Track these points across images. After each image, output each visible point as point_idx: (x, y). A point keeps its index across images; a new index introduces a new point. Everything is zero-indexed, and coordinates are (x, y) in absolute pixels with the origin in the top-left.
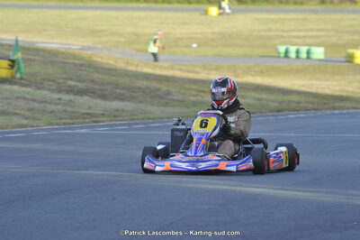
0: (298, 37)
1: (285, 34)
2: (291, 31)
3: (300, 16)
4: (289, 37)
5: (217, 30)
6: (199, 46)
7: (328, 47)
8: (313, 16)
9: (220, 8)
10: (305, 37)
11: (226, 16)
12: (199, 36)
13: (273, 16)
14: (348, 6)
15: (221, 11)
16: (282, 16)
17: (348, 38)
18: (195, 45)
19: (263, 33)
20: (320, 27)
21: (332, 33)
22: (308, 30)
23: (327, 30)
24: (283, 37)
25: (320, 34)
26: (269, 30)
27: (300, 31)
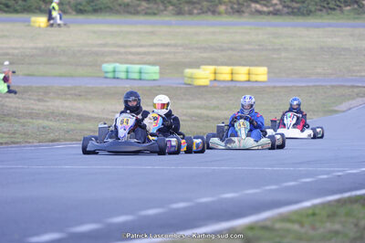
0: (138, 54)
1: (122, 50)
2: (132, 46)
3: (149, 29)
4: (125, 53)
5: (40, 44)
6: (11, 63)
7: (165, 66)
8: (165, 29)
9: (50, 18)
10: (145, 53)
11: (57, 28)
12: (16, 51)
13: (115, 28)
14: (210, 18)
15: (52, 22)
16: (125, 28)
17: (196, 55)
18: (7, 63)
19: (96, 49)
20: (167, 42)
21: (180, 49)
22: (151, 46)
23: (175, 46)
24: (118, 53)
25: (166, 50)
27: (141, 46)
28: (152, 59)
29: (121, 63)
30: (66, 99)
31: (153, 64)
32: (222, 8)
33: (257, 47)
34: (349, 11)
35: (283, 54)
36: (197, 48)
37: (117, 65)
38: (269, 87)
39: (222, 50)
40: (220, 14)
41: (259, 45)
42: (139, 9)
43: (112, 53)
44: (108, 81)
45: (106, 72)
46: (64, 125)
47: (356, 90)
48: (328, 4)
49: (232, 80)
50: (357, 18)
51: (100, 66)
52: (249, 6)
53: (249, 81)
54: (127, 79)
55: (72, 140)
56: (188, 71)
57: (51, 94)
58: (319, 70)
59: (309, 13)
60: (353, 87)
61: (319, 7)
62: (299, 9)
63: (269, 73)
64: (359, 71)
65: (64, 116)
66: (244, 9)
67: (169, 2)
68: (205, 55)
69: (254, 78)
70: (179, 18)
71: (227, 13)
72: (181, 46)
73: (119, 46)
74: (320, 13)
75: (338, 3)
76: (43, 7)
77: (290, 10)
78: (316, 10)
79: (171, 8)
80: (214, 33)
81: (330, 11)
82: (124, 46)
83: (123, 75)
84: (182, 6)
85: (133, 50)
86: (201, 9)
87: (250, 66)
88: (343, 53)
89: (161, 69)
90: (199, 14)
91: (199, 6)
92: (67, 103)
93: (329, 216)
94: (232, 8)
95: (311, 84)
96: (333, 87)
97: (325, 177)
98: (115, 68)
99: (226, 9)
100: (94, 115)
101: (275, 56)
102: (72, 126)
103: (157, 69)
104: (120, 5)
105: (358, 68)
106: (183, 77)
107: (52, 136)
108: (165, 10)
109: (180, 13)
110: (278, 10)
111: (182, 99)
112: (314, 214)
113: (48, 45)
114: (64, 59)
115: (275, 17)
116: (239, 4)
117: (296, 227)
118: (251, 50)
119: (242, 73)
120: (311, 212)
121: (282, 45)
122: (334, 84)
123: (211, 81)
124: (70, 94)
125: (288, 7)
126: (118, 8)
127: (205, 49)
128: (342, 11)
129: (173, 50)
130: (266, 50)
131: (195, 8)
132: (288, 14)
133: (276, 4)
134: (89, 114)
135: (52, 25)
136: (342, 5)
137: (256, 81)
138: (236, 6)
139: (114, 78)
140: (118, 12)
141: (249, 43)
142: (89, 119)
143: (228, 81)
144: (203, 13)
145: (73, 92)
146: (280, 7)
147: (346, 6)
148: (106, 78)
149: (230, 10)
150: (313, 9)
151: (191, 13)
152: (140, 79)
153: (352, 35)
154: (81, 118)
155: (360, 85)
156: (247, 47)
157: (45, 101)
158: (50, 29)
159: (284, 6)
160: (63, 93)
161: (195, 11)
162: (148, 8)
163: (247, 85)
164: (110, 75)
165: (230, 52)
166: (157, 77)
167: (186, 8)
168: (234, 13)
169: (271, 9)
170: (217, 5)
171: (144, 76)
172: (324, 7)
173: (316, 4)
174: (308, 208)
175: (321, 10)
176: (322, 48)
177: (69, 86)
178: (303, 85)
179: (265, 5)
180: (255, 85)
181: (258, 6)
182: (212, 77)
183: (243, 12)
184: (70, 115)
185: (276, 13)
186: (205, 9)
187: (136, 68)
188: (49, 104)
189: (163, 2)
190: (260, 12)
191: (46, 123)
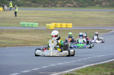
0: (31, 19)
1: (27, 18)
2: (30, 17)
3: (35, 11)
5: (1, 16)
7: (40, 23)
8: (40, 11)
10: (34, 19)
11: (6, 11)
13: (24, 11)
14: (54, 8)
15: (4, 9)
16: (28, 11)
17: (50, 20)
19: (18, 18)
21: (45, 18)
22: (36, 17)
23: (43, 17)
24: (25, 19)
25: (40, 18)
26: (21, 16)
27: (32, 17)
28: (36, 21)
29: (26, 22)
30: (9, 33)
31: (36, 22)
32: (58, 5)
33: (69, 17)
34: (98, 6)
35: (77, 19)
36: (50, 17)
37: (25, 23)
38: (73, 30)
39: (58, 18)
40: (57, 7)
41: (70, 17)
42: (32, 5)
43: (23, 19)
44: (22, 28)
45: (22, 25)
46: (8, 42)
47: (100, 31)
48: (91, 4)
49: (61, 28)
50: (100, 8)
51: (20, 23)
52: (66, 4)
53: (66, 28)
54: (28, 27)
55: (10, 46)
56: (47, 25)
57: (4, 32)
58: (88, 24)
59: (85, 7)
60: (99, 29)
61: (88, 5)
62: (82, 5)
63: (73, 25)
64: (101, 25)
65: (8, 39)
66: (65, 5)
67: (41, 3)
68: (53, 20)
69: (68, 27)
70: (45, 8)
71: (59, 6)
72: (45, 17)
73: (26, 17)
74: (88, 7)
75: (94, 3)
76: (2, 4)
77: (79, 6)
78: (87, 6)
79: (42, 5)
80: (55, 13)
81: (92, 6)
82: (27, 17)
83: (27, 26)
84: (45, 4)
85: (30, 18)
86: (51, 5)
87: (67, 23)
88: (96, 19)
89: (39, 24)
90: (51, 7)
91: (51, 4)
92: (9, 35)
93: (91, 71)
94: (61, 5)
95: (86, 29)
96: (93, 30)
97: (90, 58)
98: (24, 23)
99: (59, 5)
100: (17, 38)
101: (74, 20)
102: (11, 42)
103: (37, 24)
104: (26, 4)
105: (101, 24)
106: (46, 26)
107: (4, 45)
108: (40, 6)
109: (45, 6)
110: (76, 6)
111: (45, 33)
112: (87, 70)
113: (3, 16)
114: (8, 21)
115: (75, 8)
116: (63, 4)
117: (81, 74)
118: (67, 18)
119: (64, 25)
120: (86, 69)
121: (77, 16)
122: (93, 28)
123: (54, 28)
124: (10, 32)
125: (79, 5)
126: (25, 5)
127: (52, 18)
128: (96, 6)
129: (42, 18)
130: (72, 18)
131: (50, 5)
132: (79, 7)
133: (75, 4)
134: (16, 38)
135: (4, 10)
136: (96, 4)
137: (69, 28)
138: (62, 4)
139: (24, 27)
140: (25, 6)
141: (66, 16)
142: (16, 39)
143: (60, 28)
144: (52, 6)
145: (11, 31)
146: (76, 5)
147: (97, 4)
148: (21, 27)
149: (60, 6)
150: (86, 5)
151: (48, 6)
152: (32, 27)
153: (99, 14)
154: (14, 39)
155: (101, 29)
156: (66, 17)
157: (2, 34)
158: (4, 11)
159: (77, 5)
160: (8, 31)
161: (50, 6)
162: (34, 5)
163: (66, 29)
164: (23, 26)
165: (60, 19)
166: (37, 26)
167: (47, 5)
168: (62, 6)
169: (73, 5)
170: (56, 4)
171: (33, 26)
172: (90, 5)
173: (87, 4)
174: (85, 68)
175: (89, 6)
176: (89, 18)
177: (10, 29)
178: (83, 29)
179: (72, 4)
180: (68, 29)
181: (69, 4)
182: (55, 26)
183: (65, 6)
184: (10, 38)
185: (75, 7)
186: (53, 5)
187: (31, 23)
188: (3, 35)
189: (39, 3)
190: (70, 6)
191: (2, 41)
